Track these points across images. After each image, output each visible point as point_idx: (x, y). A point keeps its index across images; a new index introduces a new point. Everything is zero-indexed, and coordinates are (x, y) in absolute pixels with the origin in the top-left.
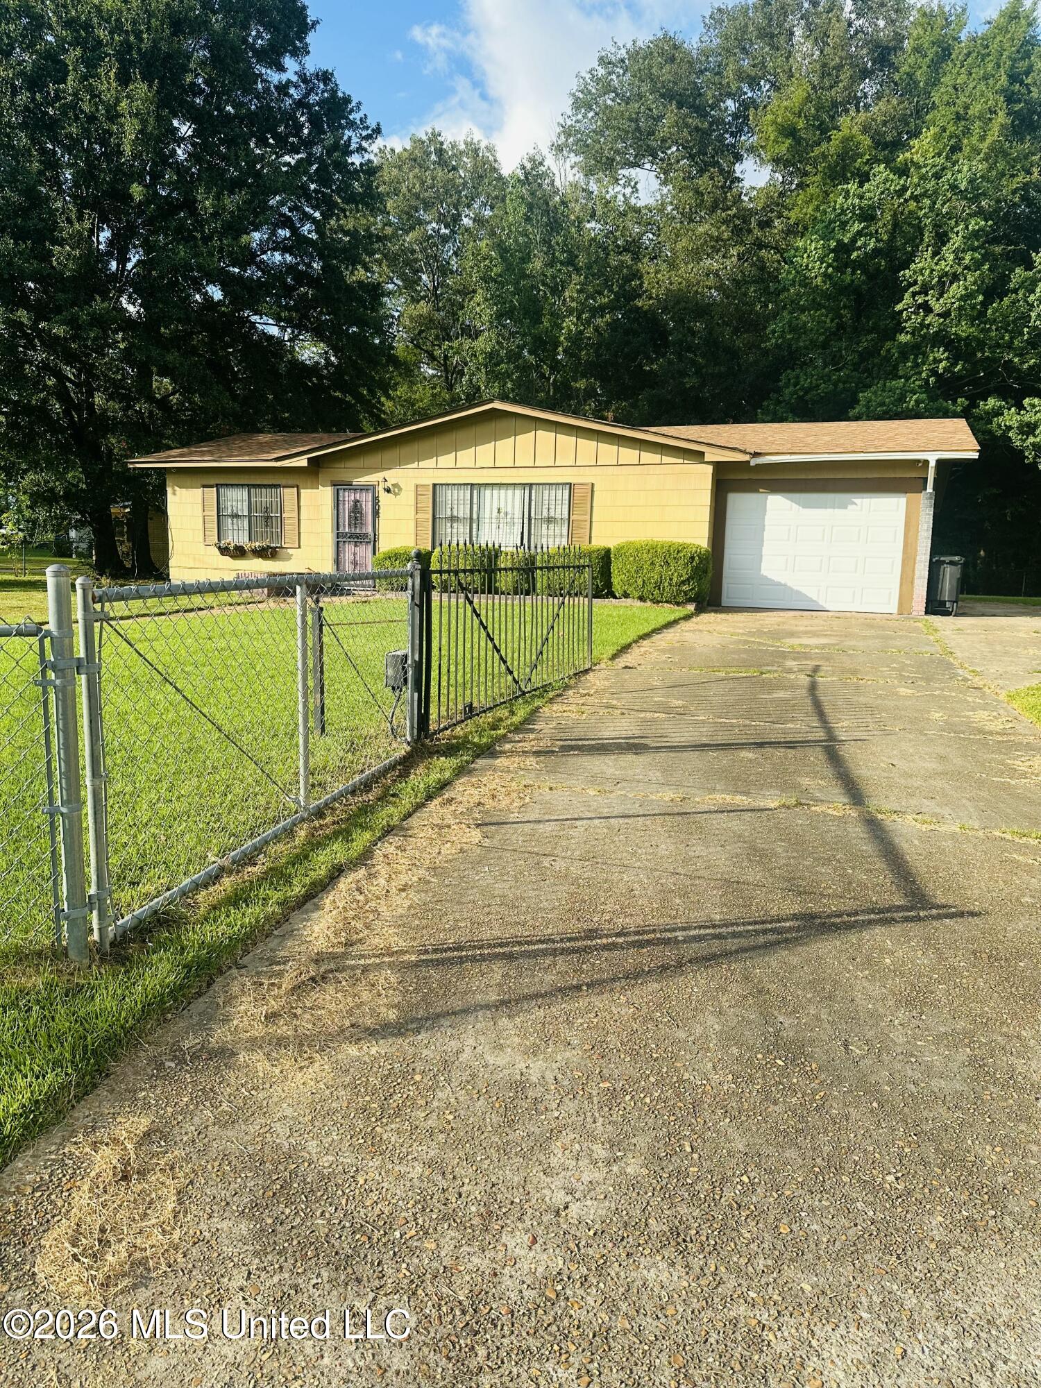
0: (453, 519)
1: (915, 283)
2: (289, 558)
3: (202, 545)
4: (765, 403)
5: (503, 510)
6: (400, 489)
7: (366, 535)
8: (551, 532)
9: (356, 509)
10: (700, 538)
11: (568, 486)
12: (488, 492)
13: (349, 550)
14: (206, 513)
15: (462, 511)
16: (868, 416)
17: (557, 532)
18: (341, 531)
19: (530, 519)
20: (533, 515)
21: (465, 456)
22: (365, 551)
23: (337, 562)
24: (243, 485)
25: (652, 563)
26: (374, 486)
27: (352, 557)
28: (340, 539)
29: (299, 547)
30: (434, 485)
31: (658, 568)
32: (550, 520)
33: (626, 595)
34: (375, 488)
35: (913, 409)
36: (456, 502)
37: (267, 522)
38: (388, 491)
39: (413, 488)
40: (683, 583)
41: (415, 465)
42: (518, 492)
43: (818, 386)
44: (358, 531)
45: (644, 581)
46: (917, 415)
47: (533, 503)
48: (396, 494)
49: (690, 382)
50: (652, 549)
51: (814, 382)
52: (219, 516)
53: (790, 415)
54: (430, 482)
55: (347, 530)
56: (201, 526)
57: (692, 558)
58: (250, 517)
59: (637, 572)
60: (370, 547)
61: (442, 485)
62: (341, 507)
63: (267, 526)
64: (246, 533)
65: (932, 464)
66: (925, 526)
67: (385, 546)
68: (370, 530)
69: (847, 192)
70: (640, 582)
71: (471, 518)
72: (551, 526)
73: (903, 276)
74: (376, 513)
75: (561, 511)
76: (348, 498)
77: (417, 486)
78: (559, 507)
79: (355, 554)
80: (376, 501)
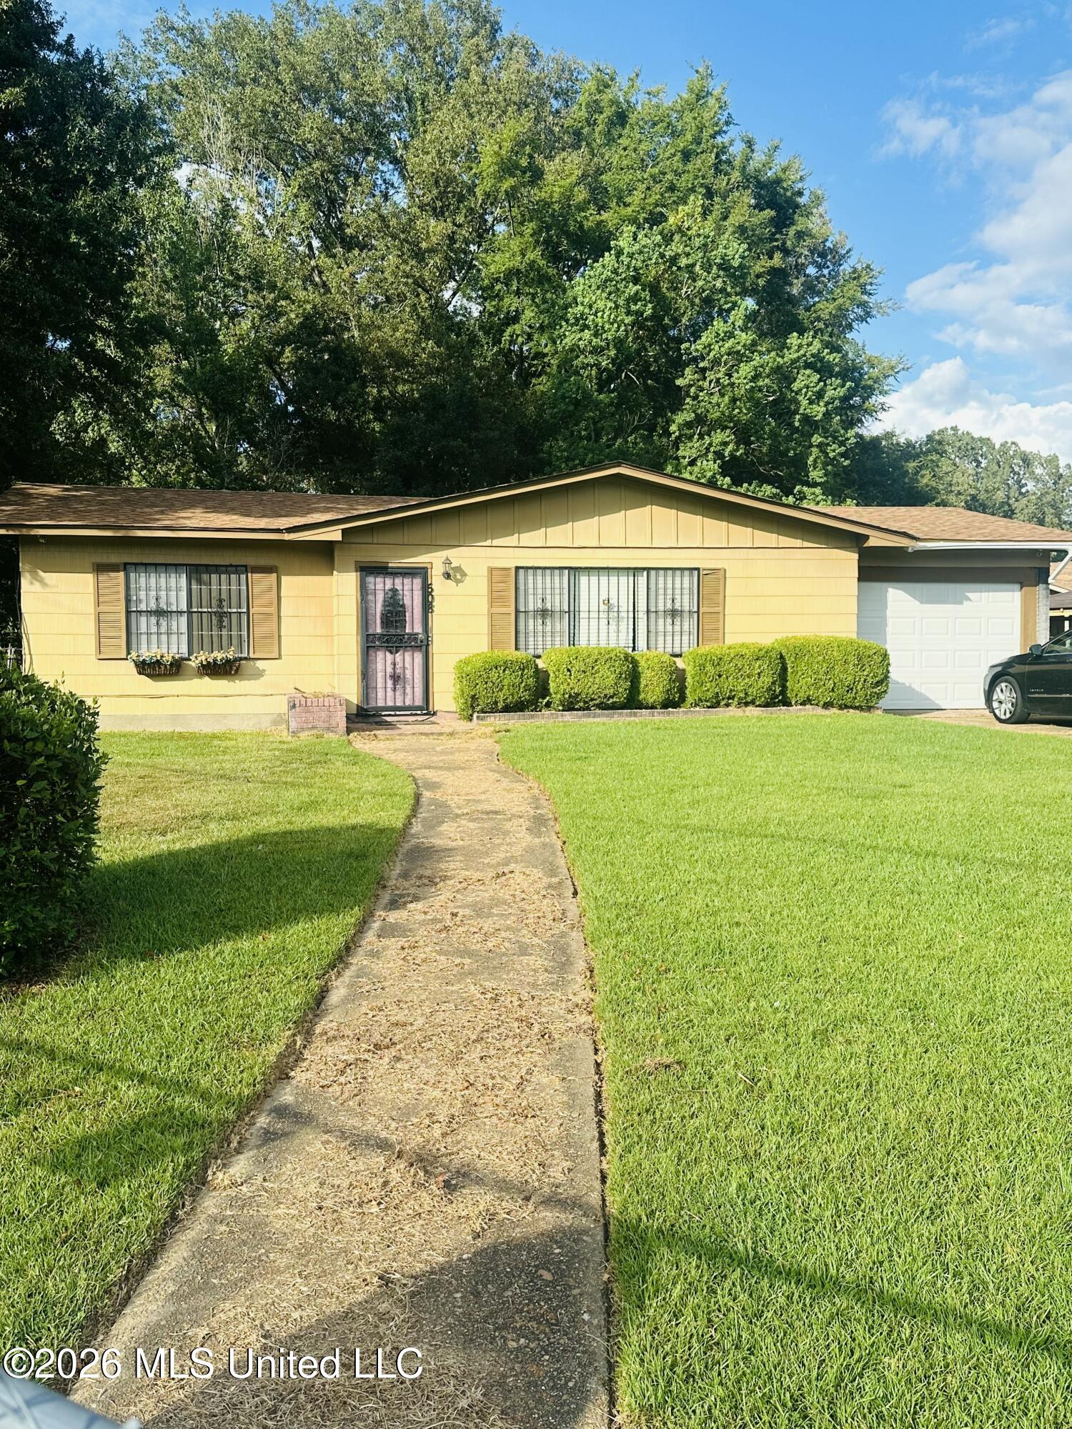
0: (544, 613)
2: (259, 674)
3: (93, 658)
5: (614, 601)
6: (464, 575)
7: (413, 636)
8: (677, 628)
9: (395, 602)
11: (696, 573)
12: (584, 580)
13: (383, 661)
14: (102, 608)
15: (558, 602)
17: (686, 627)
18: (371, 632)
19: (648, 611)
20: (653, 608)
21: (558, 534)
22: (410, 662)
23: (366, 675)
24: (176, 566)
26: (426, 569)
27: (389, 670)
28: (370, 645)
29: (280, 658)
30: (517, 568)
32: (674, 613)
33: (805, 702)
34: (426, 573)
36: (547, 591)
37: (221, 621)
38: (447, 576)
39: (485, 572)
41: (488, 543)
42: (632, 578)
44: (398, 630)
45: (834, 685)
47: (652, 593)
48: (460, 582)
52: (128, 613)
54: (513, 564)
55: (379, 630)
56: (92, 630)
58: (190, 613)
60: (418, 657)
61: (527, 568)
62: (370, 599)
63: (221, 627)
64: (184, 638)
66: (1043, 617)
67: (442, 651)
68: (418, 629)
71: (570, 611)
72: (678, 621)
74: (427, 607)
75: (686, 603)
76: (381, 585)
77: (491, 570)
78: (686, 598)
79: (394, 664)
80: (427, 590)
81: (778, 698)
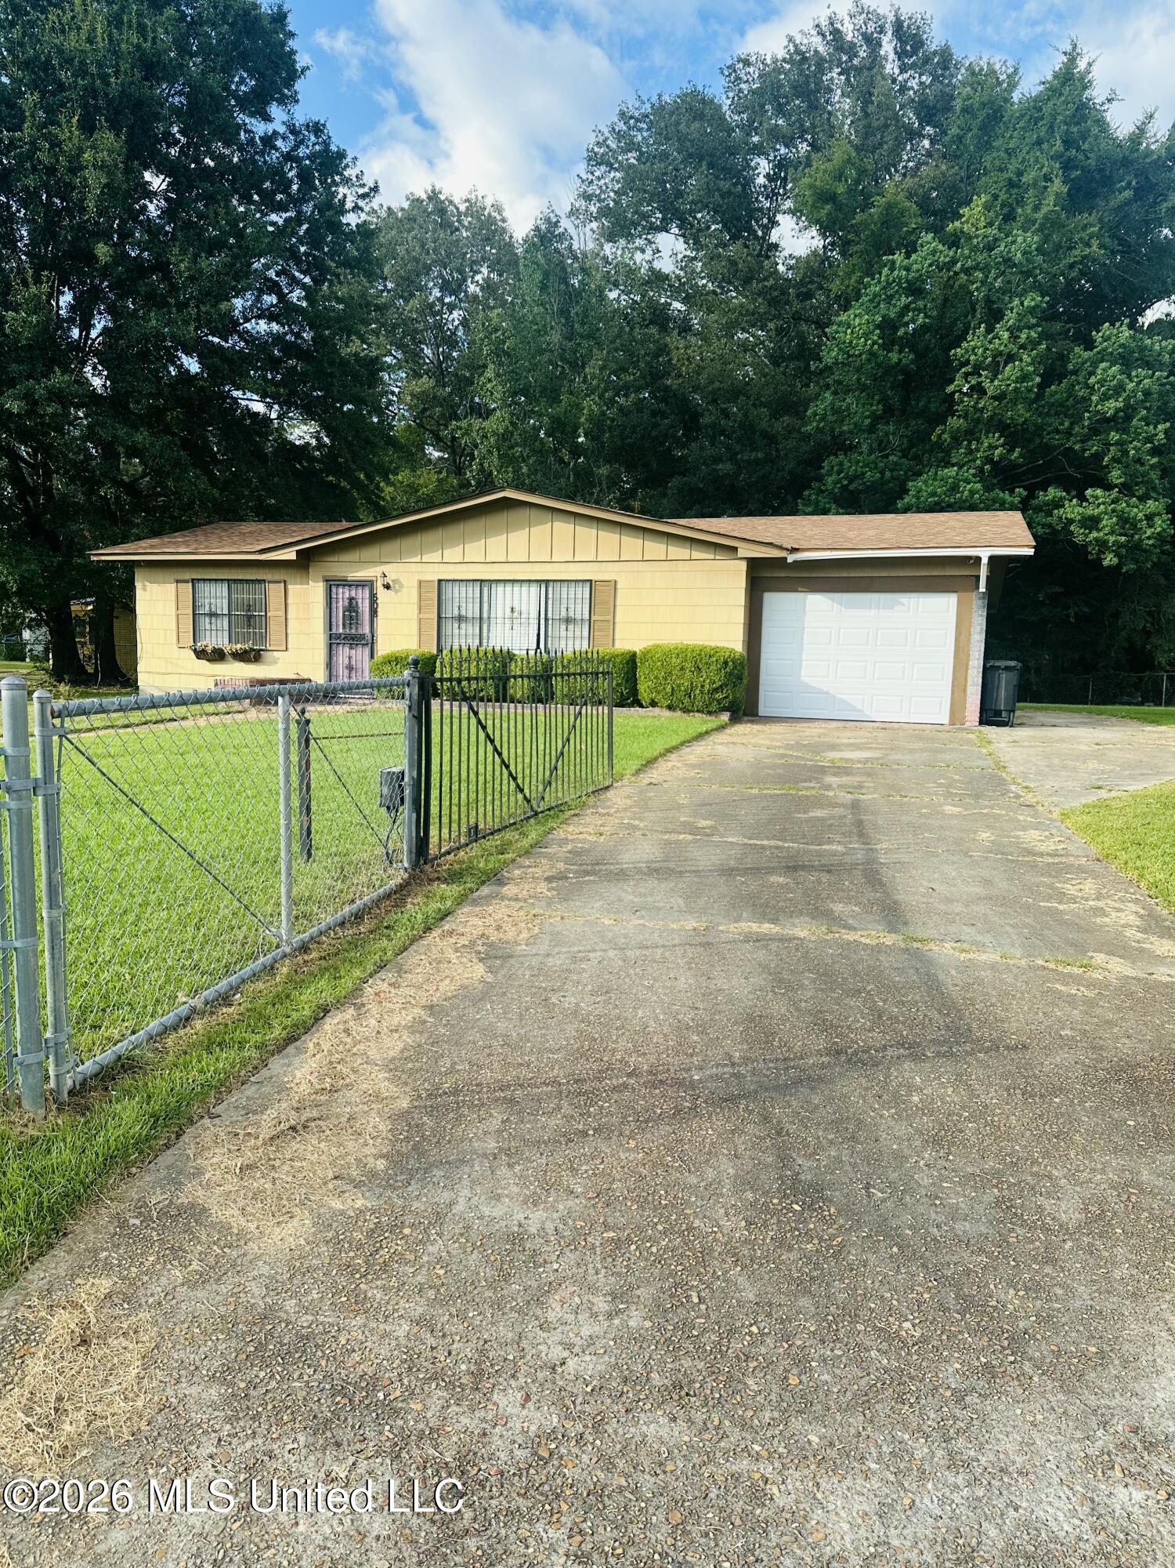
0: (460, 619)
1: (967, 362)
2: (275, 662)
3: (175, 647)
4: (806, 493)
5: (517, 609)
6: (401, 586)
7: (363, 637)
8: (570, 634)
9: (352, 607)
10: (733, 641)
11: (588, 584)
12: (500, 588)
13: (343, 654)
14: (179, 612)
15: (472, 610)
16: (918, 508)
17: (578, 634)
18: (334, 631)
19: (546, 619)
20: (550, 615)
21: (474, 550)
22: (361, 655)
23: (330, 665)
24: (222, 580)
25: (682, 669)
26: (372, 582)
27: (346, 661)
28: (333, 641)
29: (287, 650)
30: (440, 581)
31: (688, 674)
32: (569, 621)
33: (653, 704)
34: (372, 585)
35: (966, 500)
36: (463, 600)
37: (249, 621)
38: (387, 587)
39: (416, 584)
40: (716, 690)
41: (418, 559)
42: (534, 589)
43: (864, 474)
44: (353, 631)
45: (673, 689)
46: (973, 508)
47: (550, 602)
48: (397, 591)
49: (725, 467)
50: (682, 652)
51: (859, 469)
52: (194, 614)
53: (834, 506)
54: (436, 578)
55: (341, 631)
56: (174, 627)
57: (726, 663)
58: (230, 615)
59: (665, 679)
60: (367, 651)
61: (448, 581)
62: (334, 605)
63: (249, 626)
64: (226, 634)
65: (985, 561)
66: (978, 629)
67: (383, 648)
68: (367, 630)
69: (893, 262)
70: (669, 689)
71: (481, 618)
72: (571, 627)
73: (955, 355)
74: (374, 612)
75: (581, 610)
76: (343, 595)
77: (420, 582)
78: (579, 607)
79: (350, 658)
80: (373, 599)
81: (630, 698)
